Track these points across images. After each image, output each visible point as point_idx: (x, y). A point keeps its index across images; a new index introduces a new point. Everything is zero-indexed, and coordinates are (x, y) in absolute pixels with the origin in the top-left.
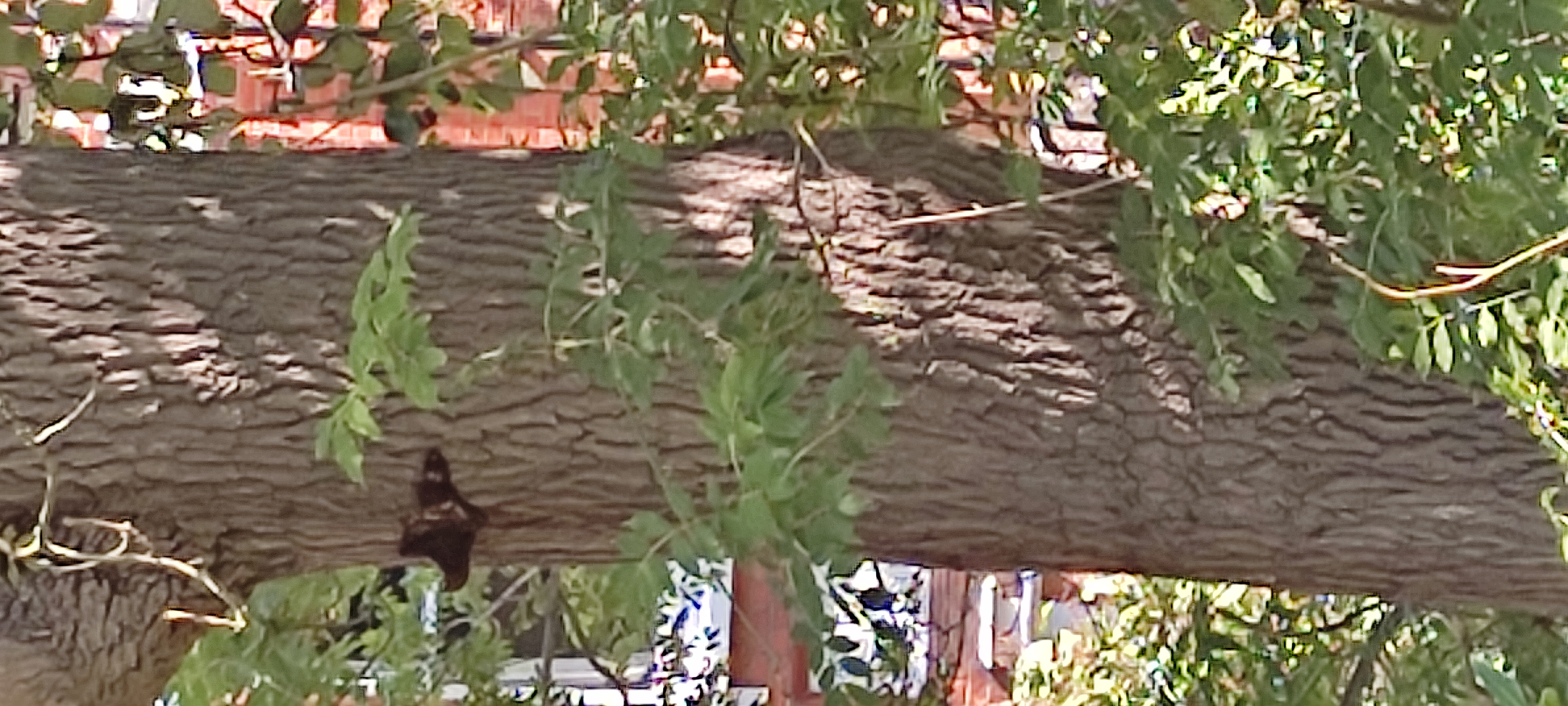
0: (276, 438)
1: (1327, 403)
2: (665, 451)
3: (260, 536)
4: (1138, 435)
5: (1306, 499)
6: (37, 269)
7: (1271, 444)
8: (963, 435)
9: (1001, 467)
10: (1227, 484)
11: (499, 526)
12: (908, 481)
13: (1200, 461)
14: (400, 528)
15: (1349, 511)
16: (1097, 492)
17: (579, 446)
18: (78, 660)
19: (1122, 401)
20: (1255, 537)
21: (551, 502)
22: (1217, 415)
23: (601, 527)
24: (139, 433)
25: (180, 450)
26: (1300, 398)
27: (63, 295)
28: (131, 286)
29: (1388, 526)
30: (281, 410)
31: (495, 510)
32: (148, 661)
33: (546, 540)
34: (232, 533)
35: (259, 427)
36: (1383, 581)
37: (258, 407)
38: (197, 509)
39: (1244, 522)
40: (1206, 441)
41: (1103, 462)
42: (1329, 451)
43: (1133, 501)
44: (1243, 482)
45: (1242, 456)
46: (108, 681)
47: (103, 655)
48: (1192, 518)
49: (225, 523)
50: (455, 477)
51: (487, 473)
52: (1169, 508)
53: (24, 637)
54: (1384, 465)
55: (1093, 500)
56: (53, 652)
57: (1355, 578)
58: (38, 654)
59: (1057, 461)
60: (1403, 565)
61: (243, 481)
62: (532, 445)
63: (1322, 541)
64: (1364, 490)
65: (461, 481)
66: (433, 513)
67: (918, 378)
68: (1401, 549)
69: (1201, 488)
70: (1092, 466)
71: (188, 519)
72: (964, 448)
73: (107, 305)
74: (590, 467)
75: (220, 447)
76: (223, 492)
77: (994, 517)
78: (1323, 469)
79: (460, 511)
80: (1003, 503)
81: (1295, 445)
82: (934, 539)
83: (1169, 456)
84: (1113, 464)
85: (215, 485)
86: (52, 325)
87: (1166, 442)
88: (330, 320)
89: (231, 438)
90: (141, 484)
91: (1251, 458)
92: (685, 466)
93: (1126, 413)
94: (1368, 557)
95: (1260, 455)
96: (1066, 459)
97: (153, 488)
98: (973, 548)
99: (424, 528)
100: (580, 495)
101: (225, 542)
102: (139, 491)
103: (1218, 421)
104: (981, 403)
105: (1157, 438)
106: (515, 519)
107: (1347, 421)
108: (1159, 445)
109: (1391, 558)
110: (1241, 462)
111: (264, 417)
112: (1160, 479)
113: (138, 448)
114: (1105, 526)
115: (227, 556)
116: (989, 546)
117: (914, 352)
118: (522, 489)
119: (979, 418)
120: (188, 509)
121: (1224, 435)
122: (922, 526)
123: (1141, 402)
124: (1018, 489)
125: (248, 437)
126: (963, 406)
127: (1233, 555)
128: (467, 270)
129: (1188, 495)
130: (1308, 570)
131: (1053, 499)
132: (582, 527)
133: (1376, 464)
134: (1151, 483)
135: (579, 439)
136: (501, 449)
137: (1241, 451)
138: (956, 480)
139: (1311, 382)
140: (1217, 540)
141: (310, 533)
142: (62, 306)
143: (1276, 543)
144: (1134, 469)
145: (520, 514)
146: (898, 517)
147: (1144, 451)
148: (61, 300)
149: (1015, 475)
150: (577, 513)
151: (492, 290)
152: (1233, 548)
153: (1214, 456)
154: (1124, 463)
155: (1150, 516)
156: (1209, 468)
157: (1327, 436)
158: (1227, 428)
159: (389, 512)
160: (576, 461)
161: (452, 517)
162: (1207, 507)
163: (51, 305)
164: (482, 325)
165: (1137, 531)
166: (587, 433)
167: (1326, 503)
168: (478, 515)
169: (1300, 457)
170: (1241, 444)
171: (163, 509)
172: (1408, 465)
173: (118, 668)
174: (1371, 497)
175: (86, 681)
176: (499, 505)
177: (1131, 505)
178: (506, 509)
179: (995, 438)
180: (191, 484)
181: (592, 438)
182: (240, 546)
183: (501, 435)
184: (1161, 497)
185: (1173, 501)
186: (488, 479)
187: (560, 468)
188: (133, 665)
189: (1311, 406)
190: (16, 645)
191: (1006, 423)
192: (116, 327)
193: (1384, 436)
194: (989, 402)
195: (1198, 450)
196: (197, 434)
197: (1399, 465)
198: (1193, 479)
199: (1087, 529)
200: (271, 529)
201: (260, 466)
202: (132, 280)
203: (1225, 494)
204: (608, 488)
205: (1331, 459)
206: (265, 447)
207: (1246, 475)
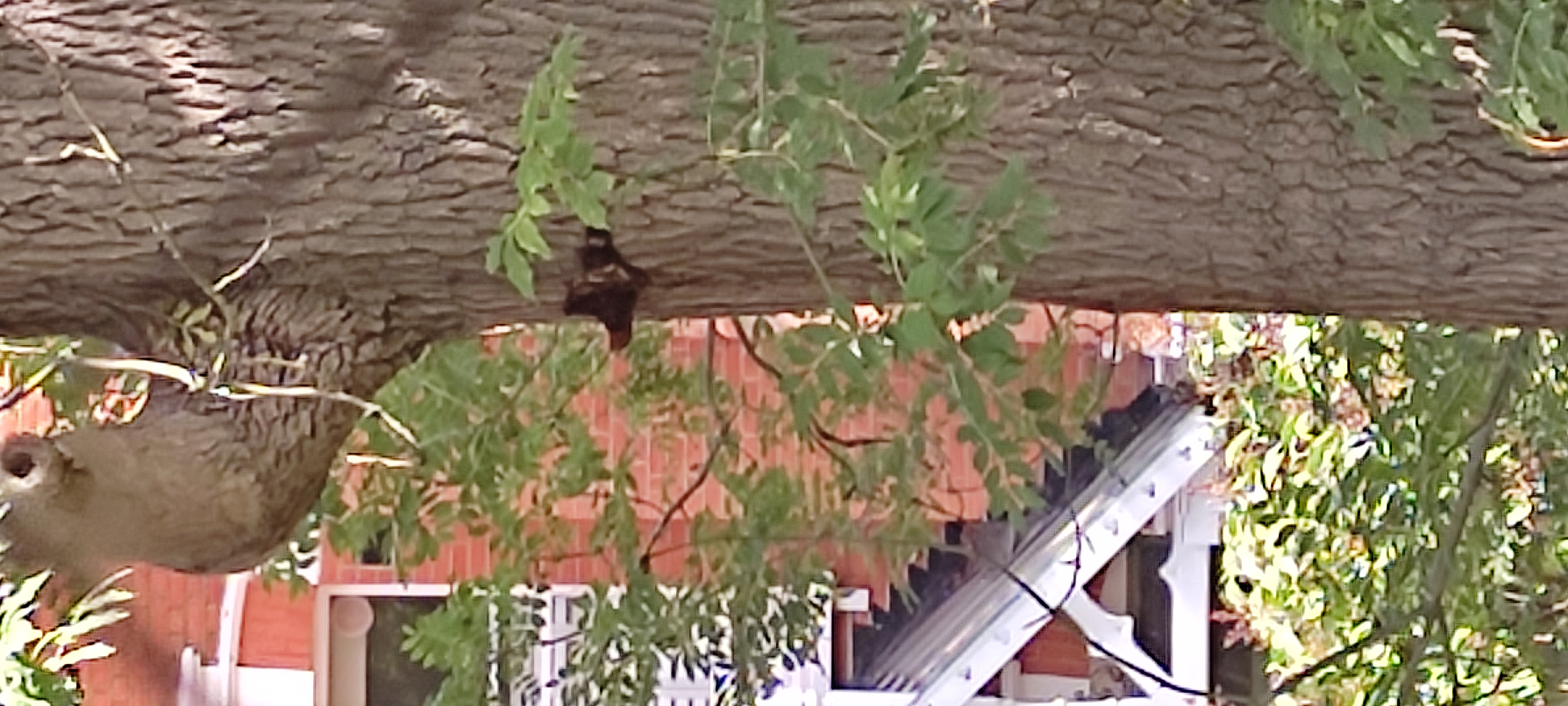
0: (442, 210)
1: (1469, 146)
2: (822, 210)
3: (427, 302)
4: (1284, 182)
5: (1452, 239)
6: (202, 51)
7: (1416, 187)
8: (1113, 187)
9: (1151, 216)
10: (1374, 228)
11: (660, 286)
12: (1060, 232)
13: (1346, 206)
14: (564, 289)
15: (1495, 250)
16: (1245, 238)
17: (737, 208)
18: (254, 430)
19: (1268, 150)
20: (1403, 278)
21: (710, 262)
22: (1363, 161)
23: (761, 283)
24: (307, 209)
25: (346, 224)
26: (1443, 142)
27: (229, 76)
28: (295, 65)
29: (1532, 263)
30: (444, 182)
31: (657, 271)
32: (322, 429)
33: (708, 296)
34: (400, 299)
35: (425, 200)
36: (1528, 313)
37: (422, 181)
38: (366, 279)
39: (1390, 263)
40: (1352, 186)
41: (1250, 210)
42: (1473, 193)
43: (1281, 244)
44: (1387, 225)
45: (1388, 200)
46: (284, 450)
47: (279, 423)
48: (1339, 260)
49: (393, 291)
50: (617, 242)
51: (647, 236)
52: (1317, 252)
53: (202, 408)
54: (1529, 205)
55: (1240, 244)
56: (230, 424)
57: (1499, 312)
58: (215, 425)
59: (1206, 209)
60: (1548, 299)
61: (412, 251)
62: (692, 208)
63: (1467, 279)
64: (1510, 230)
65: (623, 245)
66: (597, 275)
67: (1067, 133)
68: (1545, 285)
69: (1348, 232)
70: (1240, 213)
71: (357, 288)
72: (1114, 199)
73: (273, 85)
74: (748, 228)
75: (389, 220)
76: (393, 262)
77: (1146, 263)
78: (1467, 210)
79: (623, 274)
80: (1153, 251)
81: (1439, 188)
82: (1087, 286)
83: (1315, 202)
84: (1261, 211)
85: (381, 256)
86: (220, 106)
87: (1311, 188)
88: (491, 93)
89: (398, 211)
90: (310, 258)
91: (1397, 201)
92: (841, 223)
93: (1272, 162)
94: (1515, 293)
95: (1406, 198)
96: (1215, 207)
97: (324, 262)
98: (1124, 294)
99: (587, 290)
100: (739, 255)
101: (393, 308)
102: (308, 264)
103: (1363, 166)
104: (1130, 156)
105: (1303, 184)
106: (678, 279)
107: (1490, 164)
108: (1305, 191)
109: (1536, 293)
110: (1386, 206)
111: (428, 189)
112: (1306, 224)
113: (307, 223)
114: (1253, 269)
115: (395, 322)
116: (1141, 293)
117: (1062, 109)
118: (683, 250)
119: (1129, 170)
120: (358, 279)
121: (1370, 181)
122: (1075, 274)
123: (1286, 151)
124: (1168, 236)
125: (415, 209)
126: (1113, 159)
127: (1381, 294)
128: (624, 40)
129: (1336, 240)
130: (1454, 306)
131: (1201, 245)
132: (741, 284)
133: (1519, 203)
134: (1300, 228)
135: (738, 201)
136: (661, 212)
137: (1386, 196)
138: (1105, 230)
139: (1453, 126)
140: (1365, 281)
141: (478, 297)
142: (229, 87)
143: (1421, 281)
144: (1281, 216)
145: (681, 275)
146: (1051, 266)
147: (1289, 199)
148: (227, 80)
149: (1166, 223)
150: (737, 271)
151: (650, 58)
152: (1380, 287)
153: (1359, 200)
154: (1270, 210)
155: (1299, 259)
156: (1356, 212)
157: (1469, 178)
158: (1373, 174)
159: (552, 276)
160: (736, 222)
161: (615, 278)
162: (1356, 249)
163: (218, 87)
164: (640, 93)
165: (1288, 273)
166: (745, 195)
167: (1471, 243)
168: (641, 277)
169: (1444, 199)
170: (1384, 188)
171: (332, 280)
172: (1551, 205)
173: (293, 437)
174: (1516, 237)
175: (264, 450)
176: (661, 266)
177: (1279, 249)
178: (666, 270)
179: (1144, 190)
180: (362, 256)
181: (750, 199)
182: (408, 312)
183: (660, 199)
184: (1308, 242)
185: (1320, 245)
186: (649, 242)
187: (719, 230)
188: (308, 432)
189: (1452, 149)
190: (193, 417)
191: (1156, 175)
192: (282, 107)
193: (1526, 177)
194: (1138, 156)
195: (1345, 195)
196: (364, 208)
197: (1542, 205)
198: (1339, 223)
199: (1238, 274)
200: (440, 295)
201: (429, 236)
202: (295, 59)
203: (1372, 237)
204: (766, 246)
205: (1474, 200)
206: (431, 219)
207: (1392, 218)
